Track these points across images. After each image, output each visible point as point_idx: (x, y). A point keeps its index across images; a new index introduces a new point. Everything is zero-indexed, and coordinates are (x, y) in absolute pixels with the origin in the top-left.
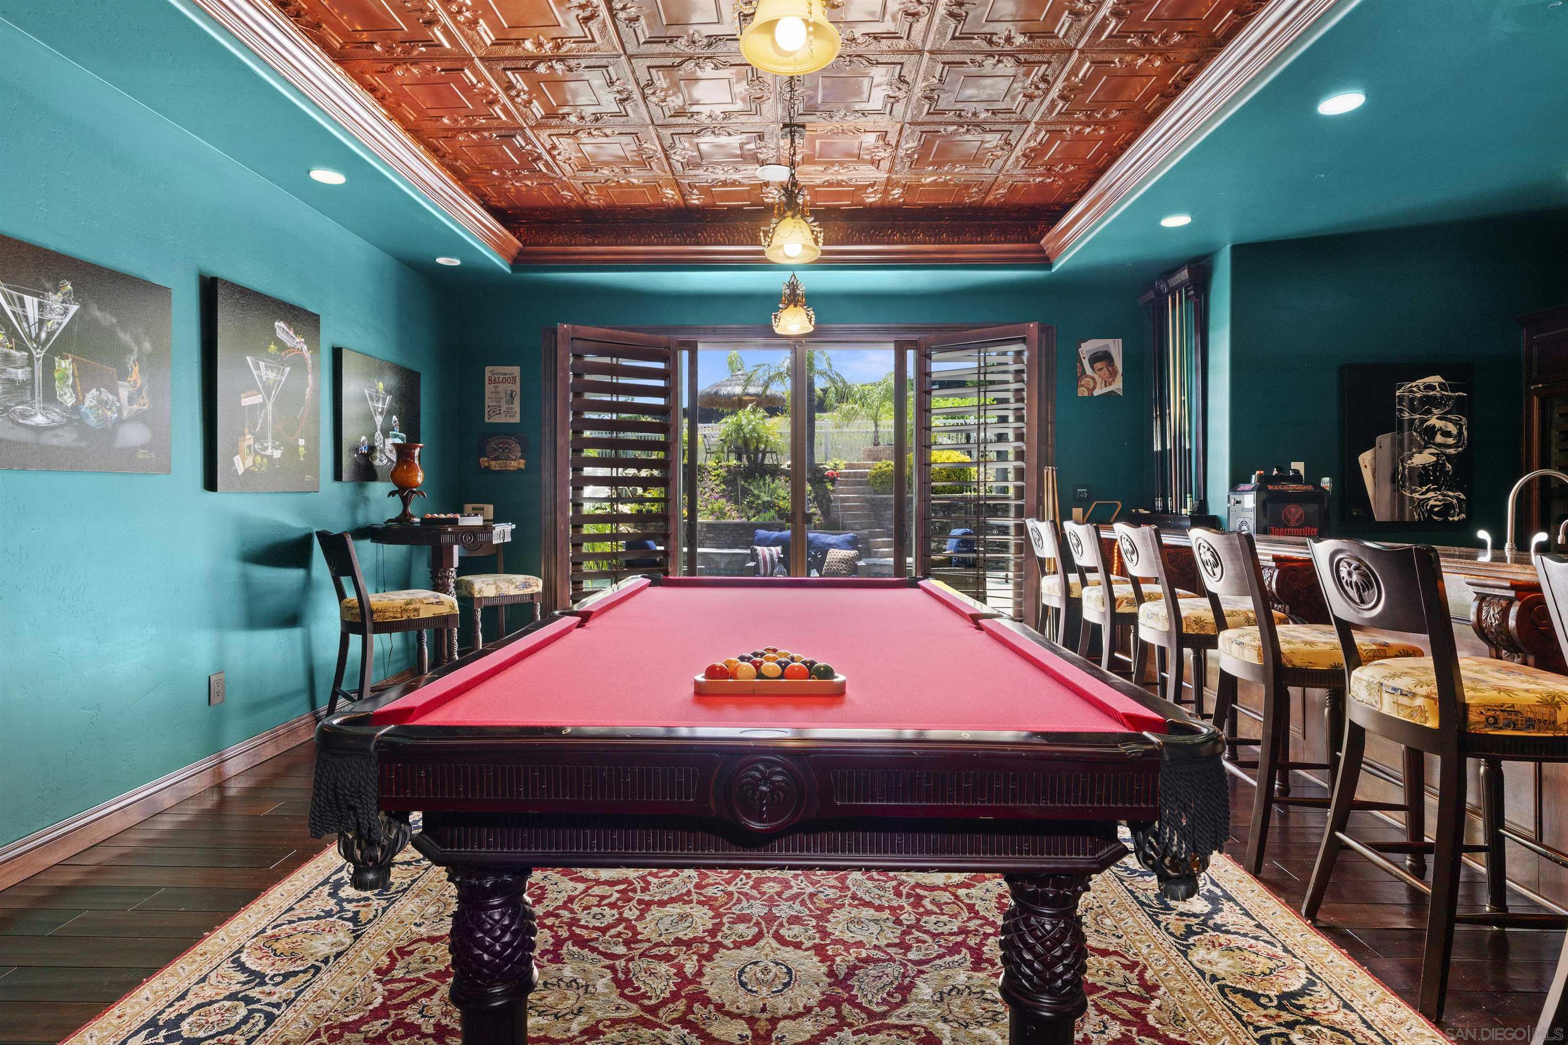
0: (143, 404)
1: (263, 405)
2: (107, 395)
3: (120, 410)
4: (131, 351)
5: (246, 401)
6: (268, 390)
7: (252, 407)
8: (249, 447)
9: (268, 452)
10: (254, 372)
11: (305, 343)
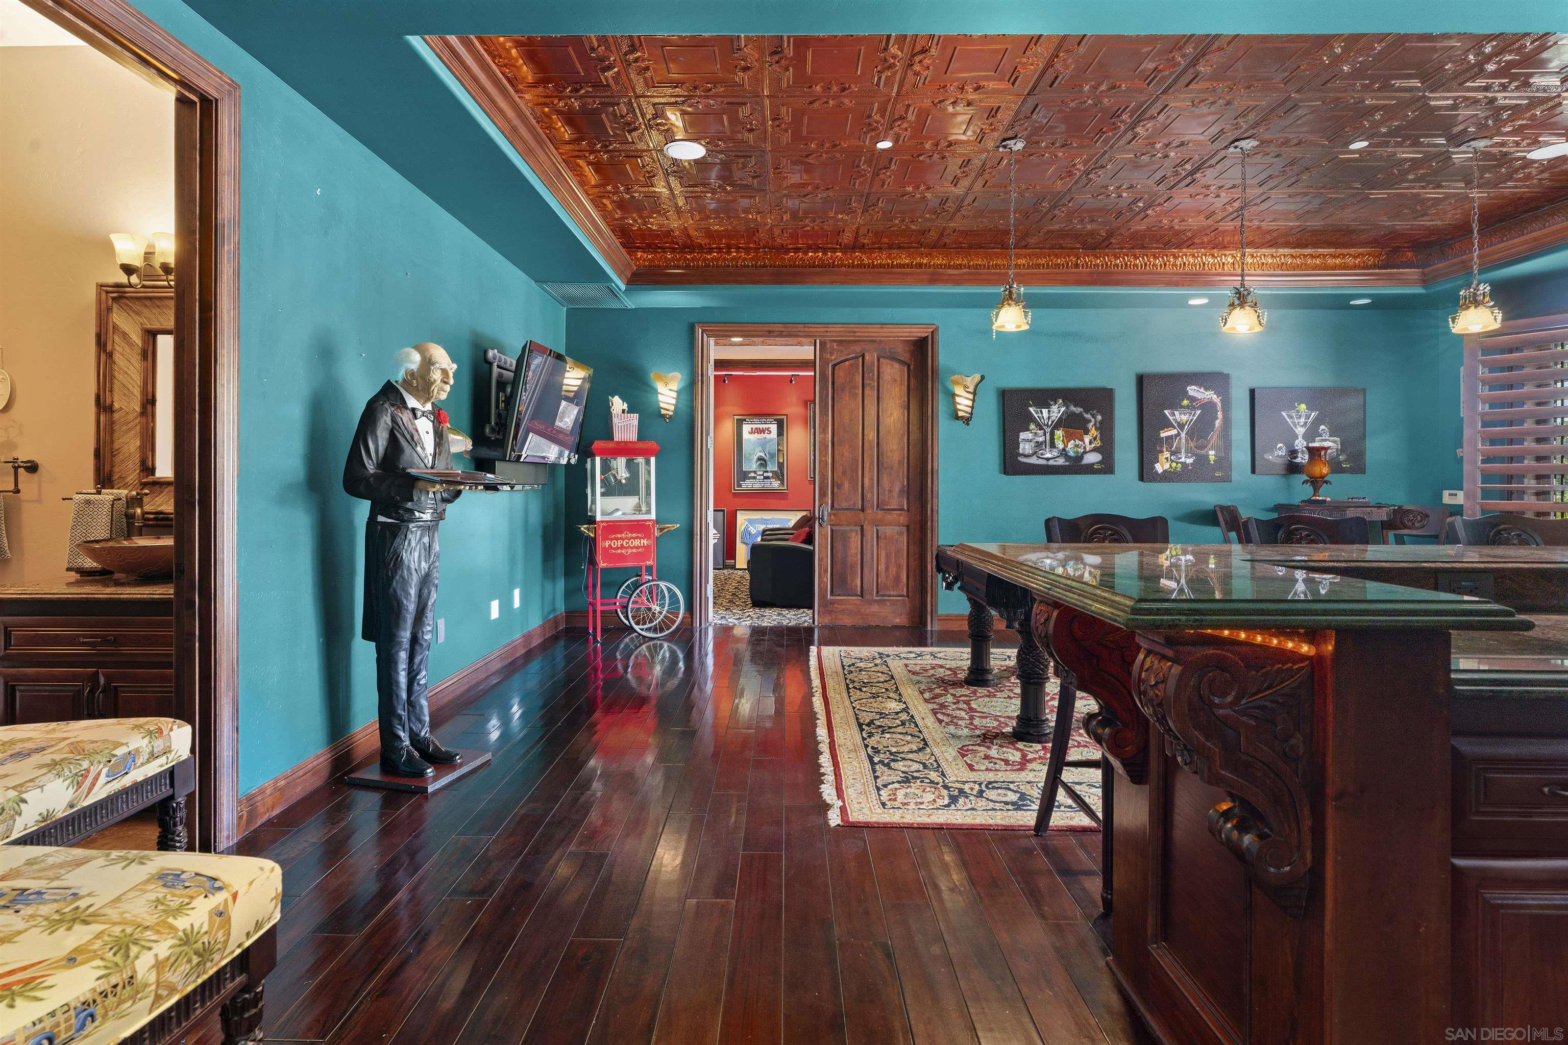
0: (1098, 443)
1: (1178, 434)
2: (1077, 442)
3: (1085, 448)
4: (1090, 421)
5: (1164, 434)
6: (1181, 426)
7: (1170, 438)
8: (1167, 459)
9: (1183, 460)
10: (1171, 418)
11: (1215, 393)
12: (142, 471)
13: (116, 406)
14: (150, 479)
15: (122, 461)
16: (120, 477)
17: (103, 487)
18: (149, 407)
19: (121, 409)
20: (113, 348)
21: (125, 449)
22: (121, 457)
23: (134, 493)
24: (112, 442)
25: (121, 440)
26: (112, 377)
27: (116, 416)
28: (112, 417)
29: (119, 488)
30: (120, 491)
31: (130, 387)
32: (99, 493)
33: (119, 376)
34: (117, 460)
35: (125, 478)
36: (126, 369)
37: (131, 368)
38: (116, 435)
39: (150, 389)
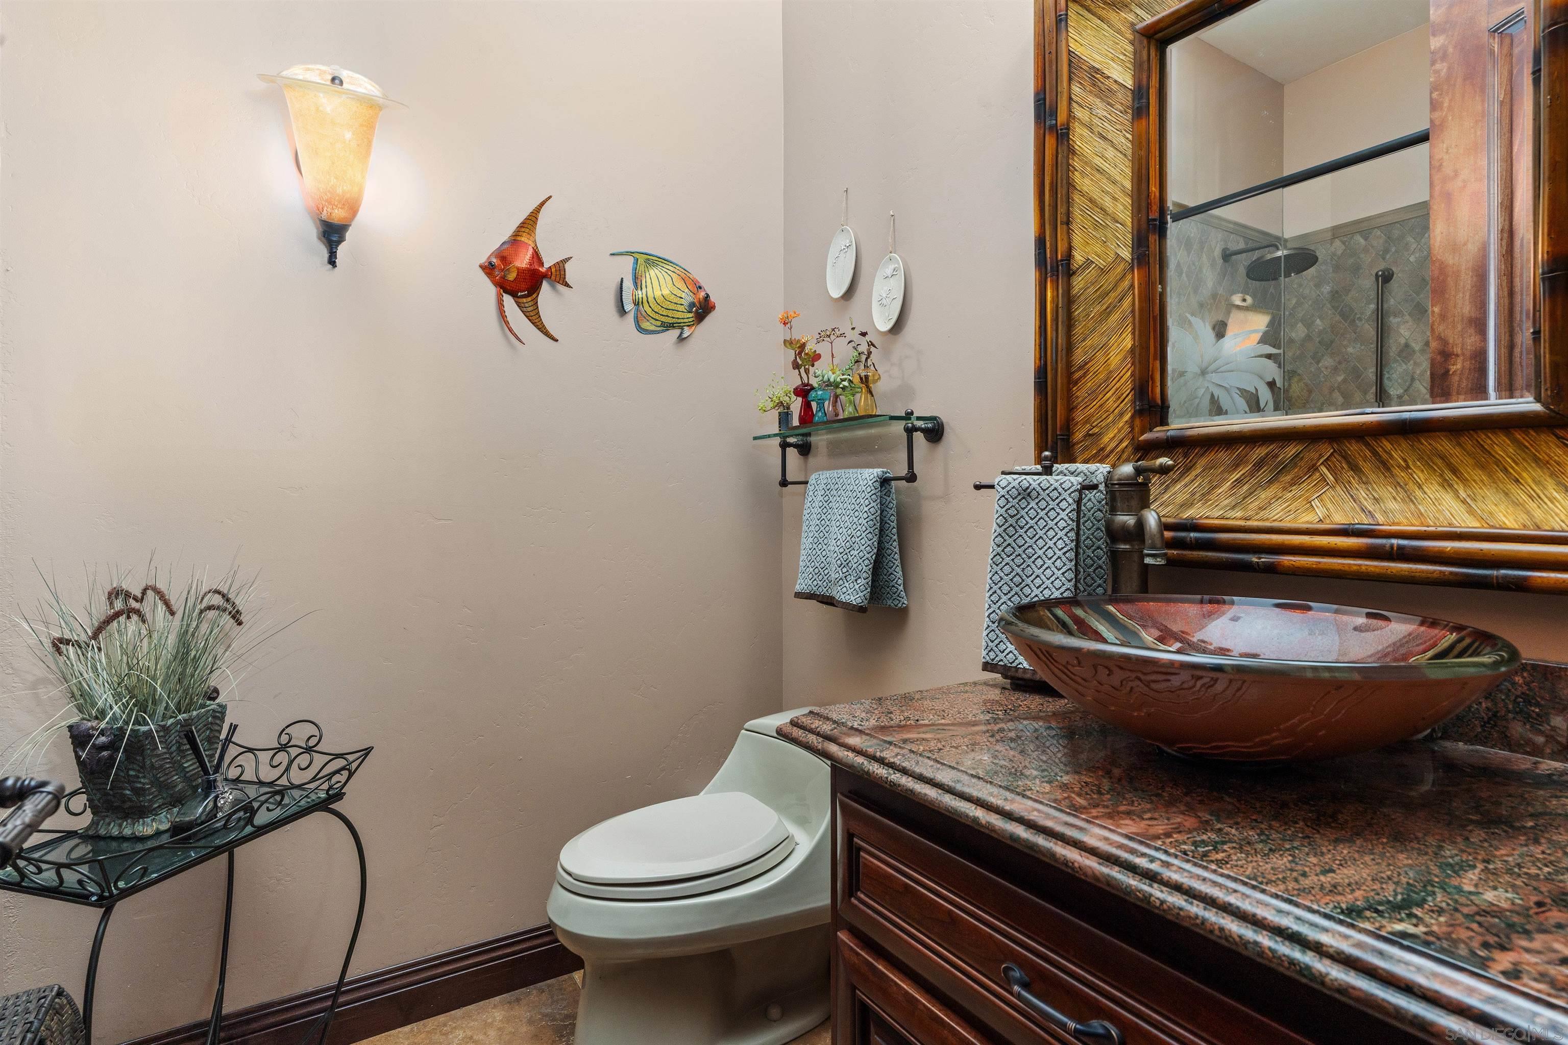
12: (1139, 413)
13: (1078, 257)
14: (1158, 433)
15: (1093, 394)
16: (1088, 435)
17: (1054, 460)
18: (1153, 239)
19: (1089, 262)
20: (1071, 116)
21: (1097, 365)
22: (1089, 384)
23: (1127, 469)
24: (1070, 348)
25: (1088, 342)
26: (1070, 185)
27: (1078, 283)
28: (1069, 287)
29: (1086, 461)
30: (1092, 467)
31: (1107, 202)
32: (1048, 471)
33: (1083, 182)
34: (1081, 392)
35: (1098, 435)
36: (1098, 161)
37: (1110, 153)
38: (1078, 330)
39: (1154, 189)
